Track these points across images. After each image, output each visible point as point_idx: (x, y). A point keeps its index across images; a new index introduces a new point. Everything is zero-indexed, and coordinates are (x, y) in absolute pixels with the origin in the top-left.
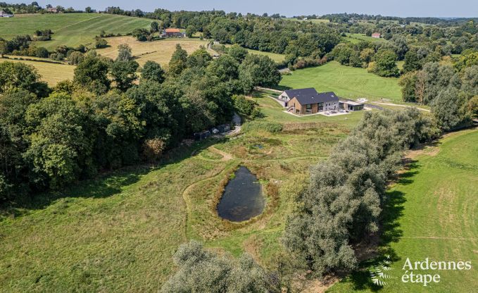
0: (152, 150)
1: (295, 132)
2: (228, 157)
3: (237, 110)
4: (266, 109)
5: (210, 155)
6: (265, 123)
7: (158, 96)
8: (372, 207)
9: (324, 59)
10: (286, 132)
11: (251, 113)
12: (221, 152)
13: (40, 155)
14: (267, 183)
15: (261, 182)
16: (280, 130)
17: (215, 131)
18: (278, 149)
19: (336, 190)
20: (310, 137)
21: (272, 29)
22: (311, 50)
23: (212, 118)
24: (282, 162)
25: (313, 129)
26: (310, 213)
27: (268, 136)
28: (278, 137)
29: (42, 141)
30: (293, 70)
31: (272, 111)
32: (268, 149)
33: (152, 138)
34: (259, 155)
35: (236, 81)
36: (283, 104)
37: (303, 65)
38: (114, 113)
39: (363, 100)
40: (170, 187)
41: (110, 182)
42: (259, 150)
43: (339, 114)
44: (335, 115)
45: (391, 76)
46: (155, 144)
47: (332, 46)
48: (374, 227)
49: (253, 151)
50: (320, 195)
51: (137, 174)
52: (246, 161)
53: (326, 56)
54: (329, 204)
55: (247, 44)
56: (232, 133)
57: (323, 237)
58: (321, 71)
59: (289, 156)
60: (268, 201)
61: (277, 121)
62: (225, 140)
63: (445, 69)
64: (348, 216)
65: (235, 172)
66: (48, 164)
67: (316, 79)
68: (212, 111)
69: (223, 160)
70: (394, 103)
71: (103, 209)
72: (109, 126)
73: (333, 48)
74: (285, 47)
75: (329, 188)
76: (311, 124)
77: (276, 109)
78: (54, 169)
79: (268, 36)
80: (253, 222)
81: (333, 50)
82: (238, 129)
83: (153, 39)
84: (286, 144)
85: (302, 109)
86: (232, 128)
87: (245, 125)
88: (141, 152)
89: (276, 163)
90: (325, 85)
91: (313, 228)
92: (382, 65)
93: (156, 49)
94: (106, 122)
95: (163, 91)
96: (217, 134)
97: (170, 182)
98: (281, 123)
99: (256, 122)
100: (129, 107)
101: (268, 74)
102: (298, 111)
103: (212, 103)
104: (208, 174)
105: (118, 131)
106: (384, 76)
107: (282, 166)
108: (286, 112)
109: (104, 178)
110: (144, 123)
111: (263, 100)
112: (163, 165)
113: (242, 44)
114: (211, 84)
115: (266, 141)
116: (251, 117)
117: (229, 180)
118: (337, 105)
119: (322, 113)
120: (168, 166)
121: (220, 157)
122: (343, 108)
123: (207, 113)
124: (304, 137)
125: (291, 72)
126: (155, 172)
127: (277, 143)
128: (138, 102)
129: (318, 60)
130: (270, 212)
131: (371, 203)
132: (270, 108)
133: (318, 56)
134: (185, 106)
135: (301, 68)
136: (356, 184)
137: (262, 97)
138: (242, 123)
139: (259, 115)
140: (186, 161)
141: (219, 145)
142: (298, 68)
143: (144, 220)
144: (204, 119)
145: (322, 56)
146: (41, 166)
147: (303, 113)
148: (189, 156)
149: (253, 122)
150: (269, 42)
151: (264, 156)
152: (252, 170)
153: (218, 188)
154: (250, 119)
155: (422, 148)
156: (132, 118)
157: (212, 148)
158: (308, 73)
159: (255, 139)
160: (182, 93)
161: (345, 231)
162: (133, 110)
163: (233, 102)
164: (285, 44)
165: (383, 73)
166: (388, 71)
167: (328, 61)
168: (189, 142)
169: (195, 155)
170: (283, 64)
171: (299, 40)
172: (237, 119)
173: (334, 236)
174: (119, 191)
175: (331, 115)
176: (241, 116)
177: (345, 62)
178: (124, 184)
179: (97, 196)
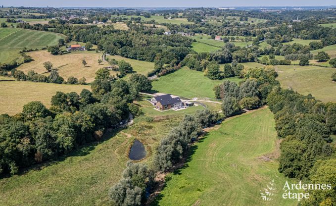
0: (98, 136)
1: (159, 121)
2: (129, 136)
3: (130, 111)
4: (145, 108)
5: (121, 135)
6: (145, 118)
7: (98, 112)
8: (180, 151)
9: (179, 66)
10: (155, 121)
11: (137, 113)
12: (126, 134)
13: (63, 141)
14: (147, 146)
15: (145, 146)
16: (151, 120)
17: (121, 123)
18: (151, 130)
19: (167, 146)
20: (166, 123)
21: (145, 45)
22: (170, 59)
23: (120, 118)
24: (153, 136)
25: (167, 119)
26: (160, 153)
27: (146, 124)
28: (151, 124)
29: (63, 136)
30: (159, 76)
31: (148, 109)
32: (147, 131)
33: (98, 130)
34: (143, 134)
35: (128, 95)
36: (153, 104)
37: (165, 73)
38: (82, 121)
39: (195, 99)
40: (109, 150)
41: (84, 150)
42: (143, 132)
43: (182, 109)
44: (180, 109)
45: (216, 79)
46: (99, 133)
47: (184, 56)
48: (181, 157)
49: (140, 132)
50: (162, 148)
51: (93, 146)
52: (138, 137)
53: (180, 63)
54: (165, 150)
55: (129, 56)
56: (129, 124)
57: (163, 159)
58: (176, 75)
59: (156, 133)
60: (148, 153)
61: (151, 116)
62: (127, 128)
63: (232, 83)
64: (170, 153)
65: (134, 142)
66: (66, 144)
67: (173, 83)
68: (119, 114)
69: (127, 137)
70: (211, 100)
71: (86, 159)
72: (82, 127)
73: (185, 57)
74: (154, 57)
75: (165, 146)
76: (167, 116)
77: (150, 108)
78: (67, 146)
79: (142, 50)
80: (143, 160)
81: (185, 58)
82: (132, 121)
83: (63, 53)
84: (155, 127)
85: (163, 107)
86: (129, 121)
87: (135, 119)
88: (93, 136)
89: (151, 137)
90: (178, 88)
91: (160, 157)
92: (211, 73)
93: (67, 62)
94: (81, 126)
95: (99, 109)
96: (122, 124)
97: (108, 148)
98: (152, 116)
99: (140, 117)
100: (88, 118)
101: (145, 85)
102: (161, 108)
103: (119, 110)
104: (123, 144)
105: (86, 129)
106: (212, 79)
107: (153, 139)
108: (155, 109)
109: (81, 148)
110: (94, 125)
111: (143, 102)
112: (103, 141)
113: (126, 55)
114: (118, 101)
115: (146, 127)
116: (138, 114)
117: (132, 146)
118: (181, 104)
119: (173, 109)
120: (105, 142)
121: (126, 136)
122: (184, 105)
123: (117, 116)
124: (163, 123)
125: (158, 78)
126: (100, 145)
127: (150, 127)
128: (92, 116)
129: (175, 68)
130: (149, 156)
131: (179, 150)
132: (147, 107)
133: (175, 64)
134: (109, 114)
135: (164, 75)
136: (174, 144)
137: (142, 101)
138: (134, 118)
139: (142, 114)
140: (112, 139)
141: (124, 130)
142: (162, 75)
143: (103, 162)
144: (117, 119)
145: (177, 64)
146: (63, 145)
147: (163, 109)
148: (112, 137)
149: (139, 118)
150: (143, 54)
151: (145, 135)
152: (141, 141)
153: (128, 149)
154: (137, 116)
155: (213, 126)
156: (90, 123)
157: (121, 132)
158: (169, 78)
159: (140, 126)
160: (107, 108)
161: (170, 158)
162: (90, 120)
163: (128, 107)
164: (154, 56)
165: (212, 77)
166: (214, 76)
167: (182, 66)
168: (111, 130)
169: (114, 136)
170: (153, 72)
171: (163, 53)
172: (131, 116)
173: (166, 159)
174: (89, 153)
175: (178, 110)
176: (133, 114)
177: (192, 67)
178: (89, 150)
179: (81, 155)
